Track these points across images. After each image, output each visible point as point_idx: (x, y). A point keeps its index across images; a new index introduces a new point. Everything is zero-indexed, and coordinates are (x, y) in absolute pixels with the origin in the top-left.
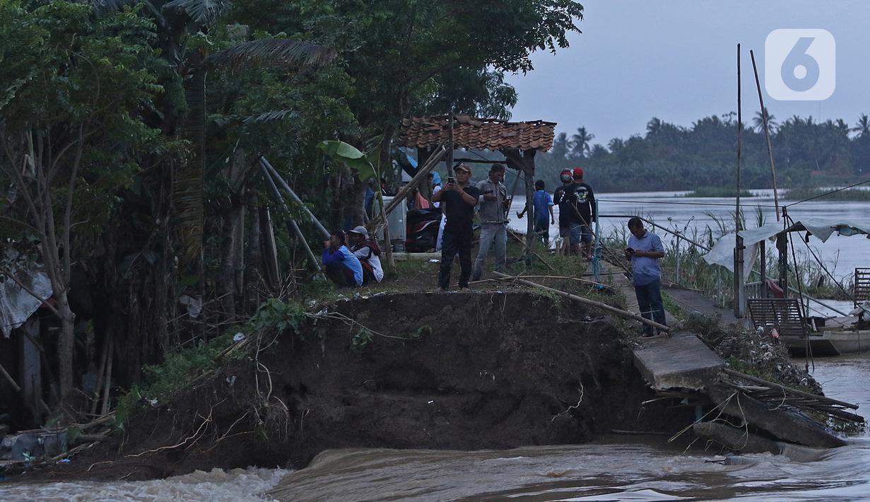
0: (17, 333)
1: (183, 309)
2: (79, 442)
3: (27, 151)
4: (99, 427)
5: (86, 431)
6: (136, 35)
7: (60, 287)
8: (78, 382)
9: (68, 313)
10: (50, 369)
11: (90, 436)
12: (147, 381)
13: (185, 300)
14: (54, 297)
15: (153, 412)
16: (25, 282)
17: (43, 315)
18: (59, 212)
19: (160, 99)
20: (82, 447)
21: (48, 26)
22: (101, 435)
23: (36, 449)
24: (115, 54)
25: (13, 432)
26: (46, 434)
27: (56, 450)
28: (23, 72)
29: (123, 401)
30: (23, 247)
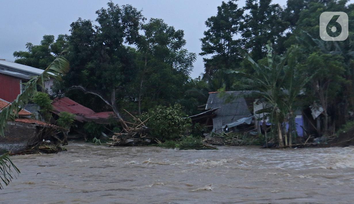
0: (316, 119)
1: (349, 114)
2: (329, 140)
3: (317, 84)
4: (333, 137)
5: (330, 137)
6: (340, 59)
7: (325, 109)
8: (328, 128)
9: (327, 115)
10: (322, 126)
11: (331, 138)
12: (343, 128)
13: (350, 112)
14: (324, 112)
15: (344, 134)
16: (318, 109)
17: (321, 116)
18: (325, 95)
19: (345, 72)
20: (330, 141)
21: (323, 59)
22: (333, 139)
23: (321, 141)
24: (336, 64)
25: (316, 138)
26: (322, 138)
27: (324, 141)
28: (318, 68)
29: (338, 132)
30: (318, 102)
